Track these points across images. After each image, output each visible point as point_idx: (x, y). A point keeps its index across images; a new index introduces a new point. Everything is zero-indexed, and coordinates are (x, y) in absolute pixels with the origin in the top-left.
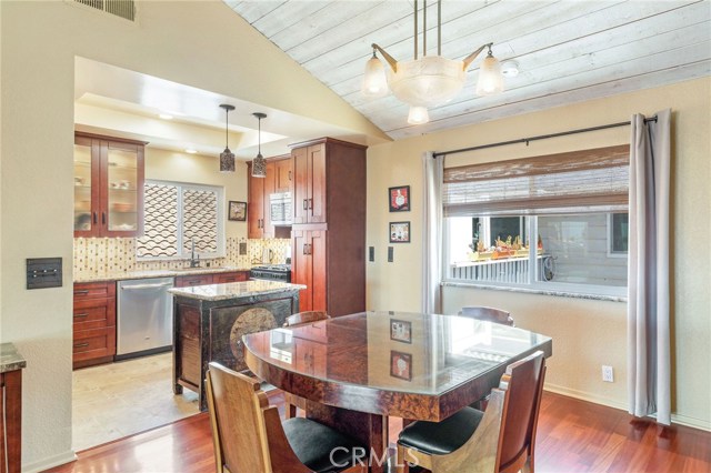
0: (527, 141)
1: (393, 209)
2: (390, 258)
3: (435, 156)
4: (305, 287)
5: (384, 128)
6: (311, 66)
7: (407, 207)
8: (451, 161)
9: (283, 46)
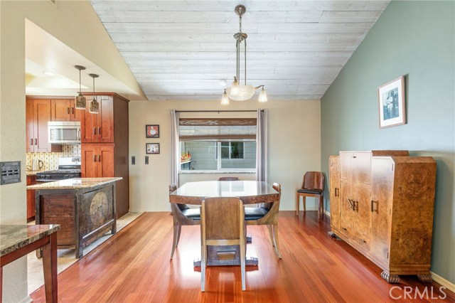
0: (219, 111)
1: (148, 137)
2: (147, 161)
3: (176, 112)
4: (122, 178)
5: (146, 93)
6: (124, 54)
7: (158, 136)
8: (183, 116)
9: (114, 39)
